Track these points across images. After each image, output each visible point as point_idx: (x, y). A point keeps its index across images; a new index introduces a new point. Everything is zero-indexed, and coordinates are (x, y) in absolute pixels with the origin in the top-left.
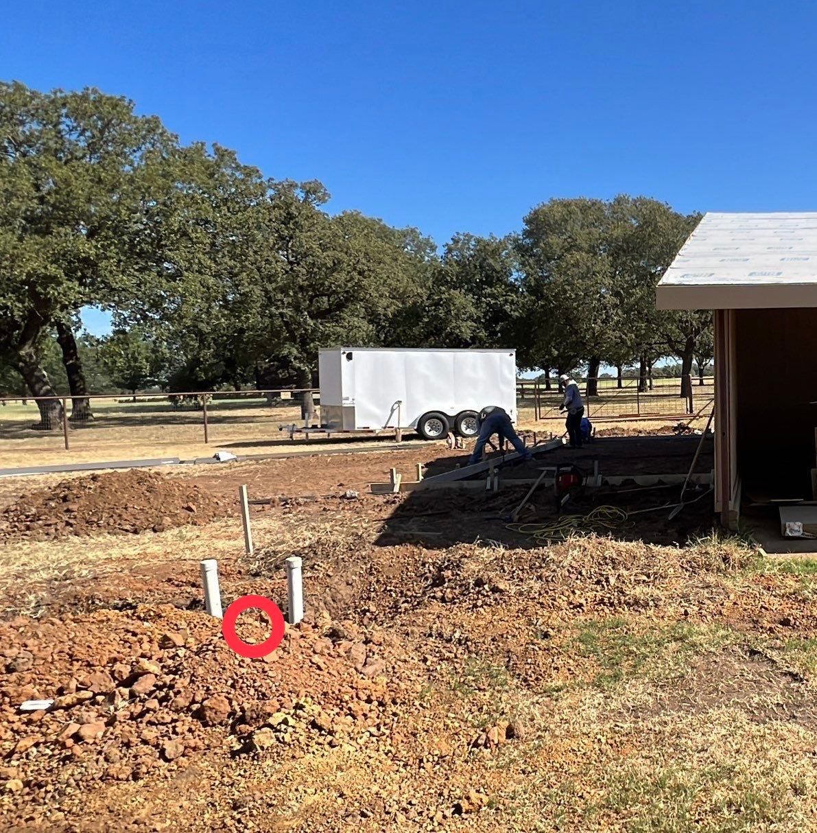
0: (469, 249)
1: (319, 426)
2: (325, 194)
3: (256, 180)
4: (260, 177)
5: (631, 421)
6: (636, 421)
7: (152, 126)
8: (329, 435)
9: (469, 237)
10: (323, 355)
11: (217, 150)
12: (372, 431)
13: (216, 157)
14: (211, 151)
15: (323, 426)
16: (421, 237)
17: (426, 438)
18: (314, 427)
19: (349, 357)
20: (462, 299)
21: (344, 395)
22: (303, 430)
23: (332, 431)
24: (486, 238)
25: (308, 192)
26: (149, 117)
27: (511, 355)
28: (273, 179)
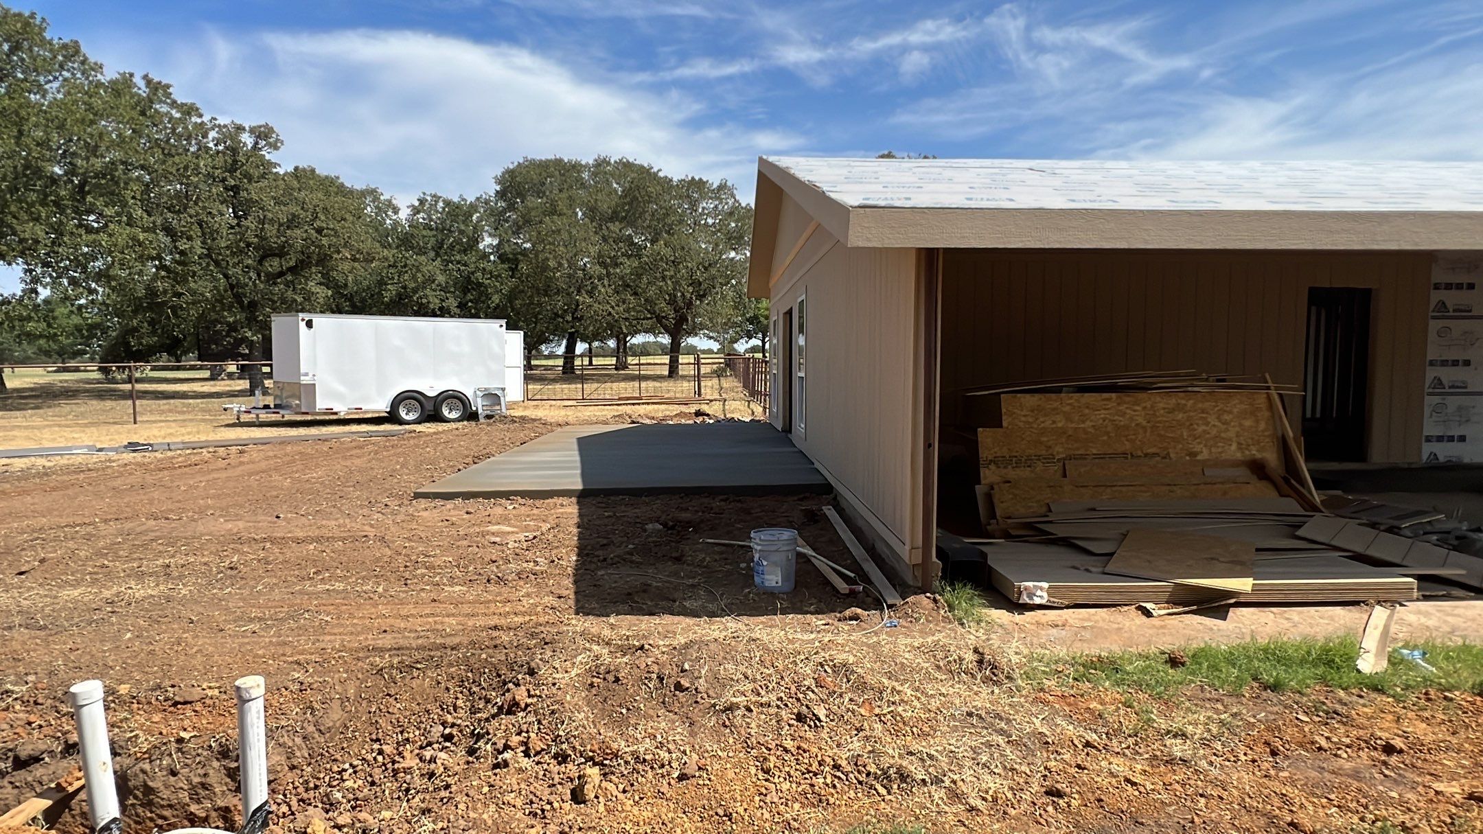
0: (437, 212)
1: (272, 406)
2: (277, 140)
3: (195, 119)
4: (201, 116)
5: (633, 404)
6: (639, 404)
7: (72, 51)
8: (283, 417)
9: (436, 198)
10: (279, 323)
11: (149, 82)
12: (336, 413)
13: (147, 90)
14: (141, 84)
15: (276, 406)
16: (382, 198)
17: (401, 422)
18: (266, 407)
19: (309, 324)
20: (431, 267)
21: (303, 370)
22: (253, 411)
23: (288, 412)
24: (456, 200)
25: (259, 137)
26: (66, 40)
27: (501, 326)
28: (215, 119)
